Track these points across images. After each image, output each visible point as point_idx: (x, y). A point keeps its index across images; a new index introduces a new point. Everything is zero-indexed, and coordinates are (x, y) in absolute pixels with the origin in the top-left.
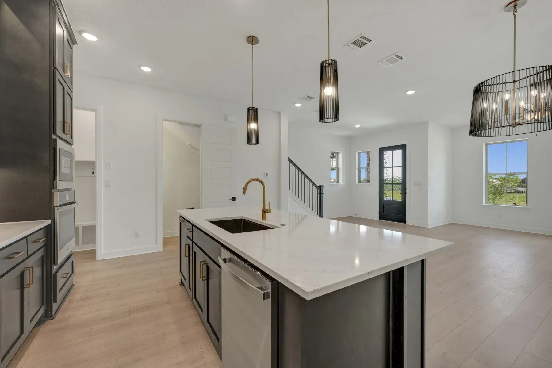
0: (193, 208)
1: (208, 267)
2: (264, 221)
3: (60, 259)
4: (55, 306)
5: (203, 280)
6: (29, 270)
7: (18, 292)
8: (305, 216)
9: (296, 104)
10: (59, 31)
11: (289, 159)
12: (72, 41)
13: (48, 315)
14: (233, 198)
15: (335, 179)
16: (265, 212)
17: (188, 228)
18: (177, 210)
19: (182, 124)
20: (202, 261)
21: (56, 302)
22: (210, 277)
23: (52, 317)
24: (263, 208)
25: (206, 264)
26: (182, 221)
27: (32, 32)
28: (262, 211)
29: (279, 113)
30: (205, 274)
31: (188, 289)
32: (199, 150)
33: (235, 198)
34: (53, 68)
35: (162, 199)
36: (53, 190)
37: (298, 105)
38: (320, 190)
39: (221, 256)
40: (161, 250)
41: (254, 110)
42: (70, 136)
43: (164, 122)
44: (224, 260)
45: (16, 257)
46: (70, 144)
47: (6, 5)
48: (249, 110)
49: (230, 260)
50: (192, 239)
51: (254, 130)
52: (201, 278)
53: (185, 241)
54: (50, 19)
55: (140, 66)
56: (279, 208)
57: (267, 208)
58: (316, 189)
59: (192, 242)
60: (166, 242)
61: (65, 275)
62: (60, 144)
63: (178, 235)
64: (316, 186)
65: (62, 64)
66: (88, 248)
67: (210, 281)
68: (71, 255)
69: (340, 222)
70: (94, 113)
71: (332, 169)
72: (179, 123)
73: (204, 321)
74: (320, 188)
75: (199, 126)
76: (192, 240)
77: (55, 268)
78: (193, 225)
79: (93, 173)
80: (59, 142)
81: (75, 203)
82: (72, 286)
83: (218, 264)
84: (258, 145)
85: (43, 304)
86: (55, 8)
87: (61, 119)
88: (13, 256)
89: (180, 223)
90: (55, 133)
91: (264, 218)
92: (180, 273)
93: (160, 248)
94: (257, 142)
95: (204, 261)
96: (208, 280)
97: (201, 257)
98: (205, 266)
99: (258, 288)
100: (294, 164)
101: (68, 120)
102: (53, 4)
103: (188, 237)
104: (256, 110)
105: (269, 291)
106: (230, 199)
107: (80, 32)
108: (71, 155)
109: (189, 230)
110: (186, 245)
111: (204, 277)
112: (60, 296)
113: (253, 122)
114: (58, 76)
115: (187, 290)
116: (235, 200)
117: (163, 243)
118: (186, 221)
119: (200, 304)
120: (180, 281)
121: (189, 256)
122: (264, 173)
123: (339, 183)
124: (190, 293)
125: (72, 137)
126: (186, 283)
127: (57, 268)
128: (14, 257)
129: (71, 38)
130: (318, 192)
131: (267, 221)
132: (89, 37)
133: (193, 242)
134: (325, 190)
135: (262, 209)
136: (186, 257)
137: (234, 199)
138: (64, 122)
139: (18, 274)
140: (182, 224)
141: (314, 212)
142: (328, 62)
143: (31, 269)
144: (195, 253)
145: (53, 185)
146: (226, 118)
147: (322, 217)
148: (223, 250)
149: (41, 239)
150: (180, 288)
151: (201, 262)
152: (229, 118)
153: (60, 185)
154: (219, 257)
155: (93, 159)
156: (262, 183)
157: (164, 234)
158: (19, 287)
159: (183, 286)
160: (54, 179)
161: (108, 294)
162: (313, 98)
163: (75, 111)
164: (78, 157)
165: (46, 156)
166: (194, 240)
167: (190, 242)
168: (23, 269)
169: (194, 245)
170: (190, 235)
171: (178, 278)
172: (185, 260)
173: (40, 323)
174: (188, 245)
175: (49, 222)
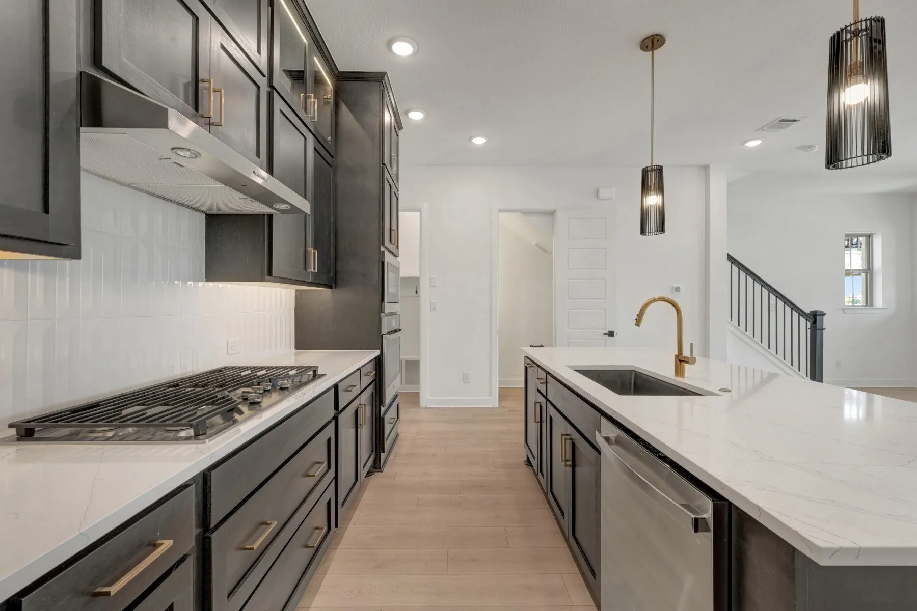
0: (542, 346)
1: (573, 445)
2: (679, 379)
3: (388, 400)
4: (383, 456)
5: (566, 466)
6: (362, 407)
7: (353, 431)
8: (772, 376)
9: (748, 141)
10: (388, 118)
11: (730, 258)
12: (399, 125)
13: (377, 466)
14: (610, 332)
15: (860, 297)
16: (681, 361)
17: (538, 378)
18: (522, 348)
19: (527, 213)
20: (564, 433)
21: (384, 452)
22: (577, 462)
23: (380, 468)
24: (677, 353)
25: (571, 439)
26: (530, 365)
27: (363, 127)
28: (676, 358)
29: (706, 168)
30: (569, 456)
31: (540, 475)
32: (551, 253)
33: (613, 332)
34: (382, 165)
35: (498, 330)
36: (382, 314)
37: (753, 144)
38: (815, 322)
39: (600, 432)
40: (497, 406)
41: (655, 170)
42: (396, 246)
43: (501, 214)
44: (607, 439)
45: (353, 390)
46: (396, 256)
47: (343, 103)
48: (645, 172)
49: (618, 441)
50: (545, 394)
51: (656, 206)
52: (562, 461)
53: (533, 397)
54: (380, 107)
55: (470, 139)
56: (706, 354)
58: (803, 320)
59: (545, 400)
60: (504, 394)
61: (392, 421)
62: (388, 257)
63: (523, 386)
64: (801, 312)
65: (389, 157)
66: (411, 389)
67: (578, 469)
68: (396, 396)
69: (878, 399)
70: (419, 214)
71: (849, 273)
72: (522, 213)
73: (566, 533)
74: (814, 318)
75: (552, 213)
76: (546, 397)
77: (383, 409)
78: (548, 373)
79: (416, 292)
80: (387, 254)
81: (400, 330)
82: (398, 435)
83: (594, 444)
84: (663, 235)
85: (373, 451)
86: (384, 91)
87: (389, 227)
88: (350, 389)
89: (526, 368)
90: (383, 244)
91: (679, 371)
92: (526, 446)
93: (493, 402)
94: (662, 229)
95: (567, 435)
96: (574, 466)
97: (560, 427)
98: (569, 443)
99: (682, 505)
100: (741, 267)
101: (394, 227)
102: (382, 88)
103: (538, 390)
104: (660, 170)
105: (709, 517)
106: (604, 334)
107: (406, 113)
108: (396, 270)
109: (541, 381)
110: (535, 403)
111: (567, 461)
112: (387, 444)
113: (653, 192)
114: (387, 175)
115: (536, 475)
116: (613, 336)
117: (500, 396)
118: (535, 365)
119: (561, 505)
120: (526, 459)
121: (541, 422)
122: (673, 287)
123: (871, 305)
124: (543, 482)
125: (397, 248)
126: (535, 463)
127: (385, 410)
128: (351, 391)
129: (397, 123)
130: (809, 326)
131: (686, 379)
132: (416, 116)
133: (547, 400)
134: (827, 323)
135: (676, 356)
136: (536, 422)
137: (611, 334)
138: (391, 229)
139: (354, 410)
140: (529, 369)
141: (797, 370)
142: (853, 29)
143: (364, 406)
144: (551, 418)
145: (381, 309)
146: (597, 193)
147: (821, 380)
148: (604, 422)
149: (372, 372)
150: (526, 470)
151: (562, 435)
152: (603, 194)
153: (388, 308)
154: (597, 432)
155: (417, 274)
156: (673, 306)
157: (500, 382)
158: (354, 426)
159: (530, 467)
160: (383, 300)
161: (435, 455)
162: (795, 121)
163: (400, 214)
164: (403, 273)
165: (376, 271)
166: (548, 397)
167: (542, 399)
168: (357, 406)
169: (550, 406)
170: (542, 388)
171: (522, 454)
172: (533, 427)
173: (369, 474)
174: (539, 404)
175: (377, 353)
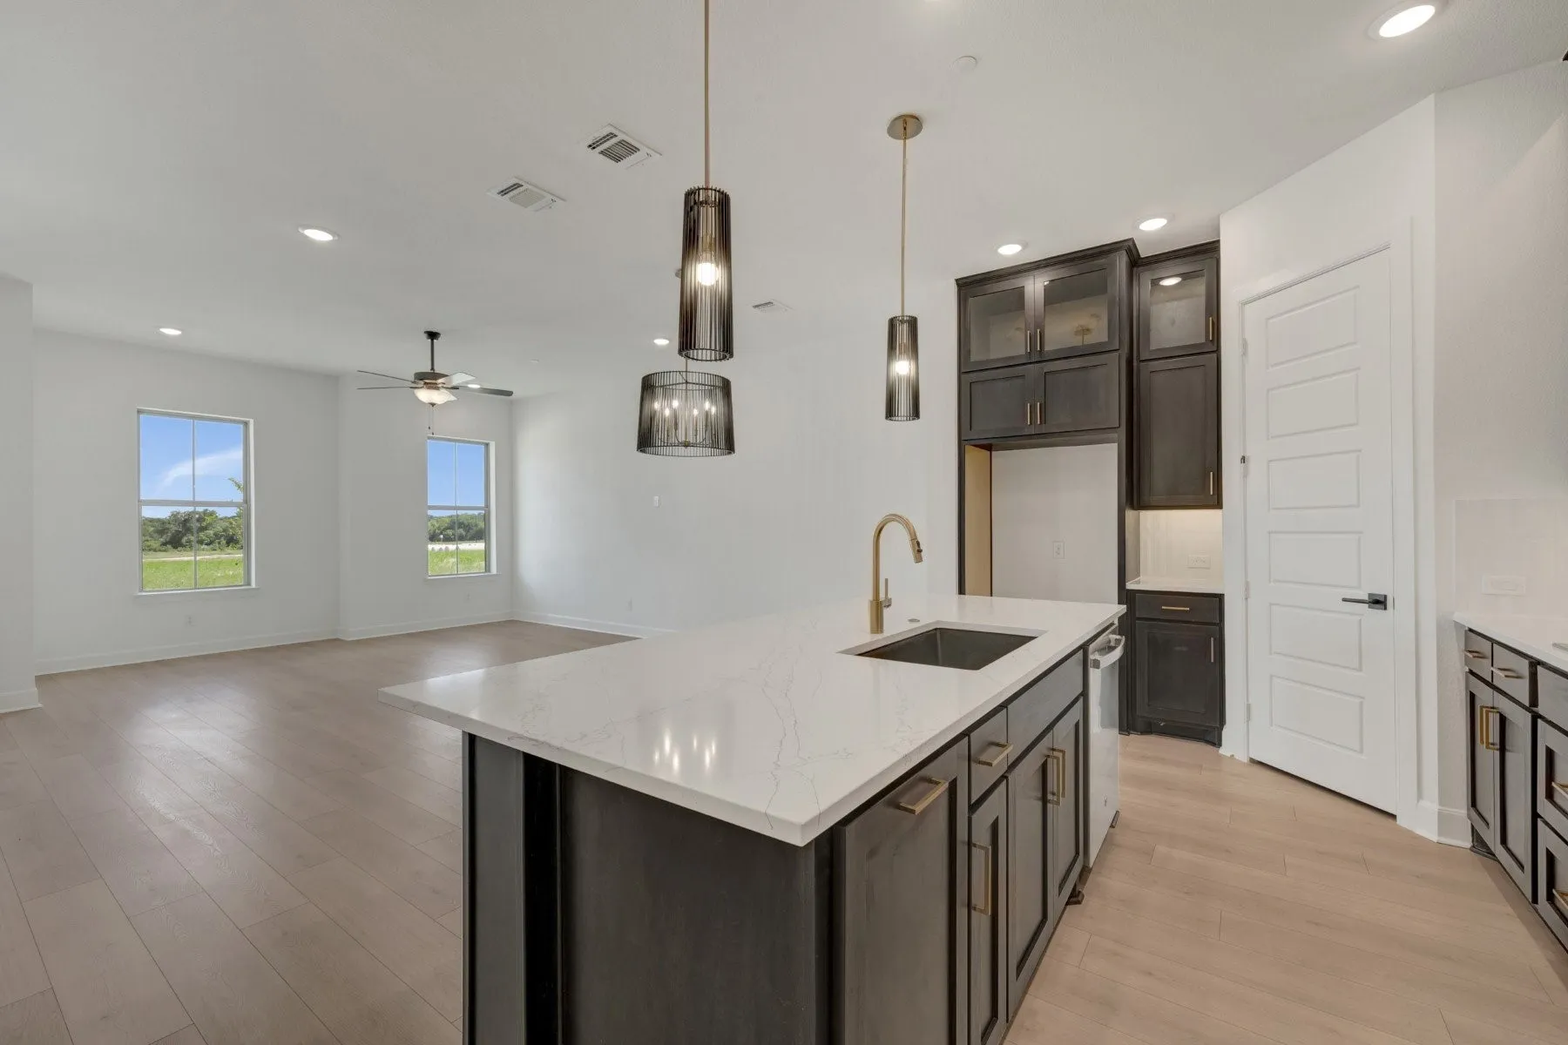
57: (882, 596)
